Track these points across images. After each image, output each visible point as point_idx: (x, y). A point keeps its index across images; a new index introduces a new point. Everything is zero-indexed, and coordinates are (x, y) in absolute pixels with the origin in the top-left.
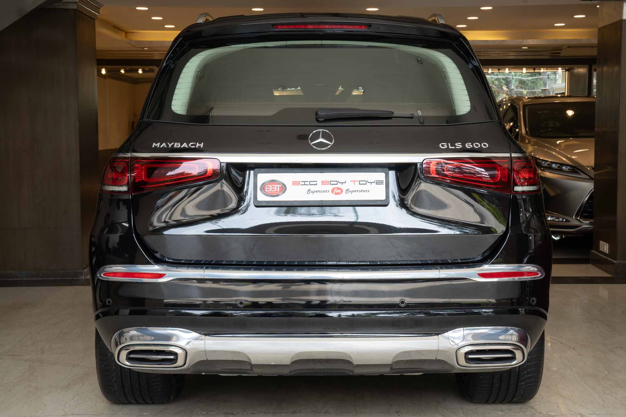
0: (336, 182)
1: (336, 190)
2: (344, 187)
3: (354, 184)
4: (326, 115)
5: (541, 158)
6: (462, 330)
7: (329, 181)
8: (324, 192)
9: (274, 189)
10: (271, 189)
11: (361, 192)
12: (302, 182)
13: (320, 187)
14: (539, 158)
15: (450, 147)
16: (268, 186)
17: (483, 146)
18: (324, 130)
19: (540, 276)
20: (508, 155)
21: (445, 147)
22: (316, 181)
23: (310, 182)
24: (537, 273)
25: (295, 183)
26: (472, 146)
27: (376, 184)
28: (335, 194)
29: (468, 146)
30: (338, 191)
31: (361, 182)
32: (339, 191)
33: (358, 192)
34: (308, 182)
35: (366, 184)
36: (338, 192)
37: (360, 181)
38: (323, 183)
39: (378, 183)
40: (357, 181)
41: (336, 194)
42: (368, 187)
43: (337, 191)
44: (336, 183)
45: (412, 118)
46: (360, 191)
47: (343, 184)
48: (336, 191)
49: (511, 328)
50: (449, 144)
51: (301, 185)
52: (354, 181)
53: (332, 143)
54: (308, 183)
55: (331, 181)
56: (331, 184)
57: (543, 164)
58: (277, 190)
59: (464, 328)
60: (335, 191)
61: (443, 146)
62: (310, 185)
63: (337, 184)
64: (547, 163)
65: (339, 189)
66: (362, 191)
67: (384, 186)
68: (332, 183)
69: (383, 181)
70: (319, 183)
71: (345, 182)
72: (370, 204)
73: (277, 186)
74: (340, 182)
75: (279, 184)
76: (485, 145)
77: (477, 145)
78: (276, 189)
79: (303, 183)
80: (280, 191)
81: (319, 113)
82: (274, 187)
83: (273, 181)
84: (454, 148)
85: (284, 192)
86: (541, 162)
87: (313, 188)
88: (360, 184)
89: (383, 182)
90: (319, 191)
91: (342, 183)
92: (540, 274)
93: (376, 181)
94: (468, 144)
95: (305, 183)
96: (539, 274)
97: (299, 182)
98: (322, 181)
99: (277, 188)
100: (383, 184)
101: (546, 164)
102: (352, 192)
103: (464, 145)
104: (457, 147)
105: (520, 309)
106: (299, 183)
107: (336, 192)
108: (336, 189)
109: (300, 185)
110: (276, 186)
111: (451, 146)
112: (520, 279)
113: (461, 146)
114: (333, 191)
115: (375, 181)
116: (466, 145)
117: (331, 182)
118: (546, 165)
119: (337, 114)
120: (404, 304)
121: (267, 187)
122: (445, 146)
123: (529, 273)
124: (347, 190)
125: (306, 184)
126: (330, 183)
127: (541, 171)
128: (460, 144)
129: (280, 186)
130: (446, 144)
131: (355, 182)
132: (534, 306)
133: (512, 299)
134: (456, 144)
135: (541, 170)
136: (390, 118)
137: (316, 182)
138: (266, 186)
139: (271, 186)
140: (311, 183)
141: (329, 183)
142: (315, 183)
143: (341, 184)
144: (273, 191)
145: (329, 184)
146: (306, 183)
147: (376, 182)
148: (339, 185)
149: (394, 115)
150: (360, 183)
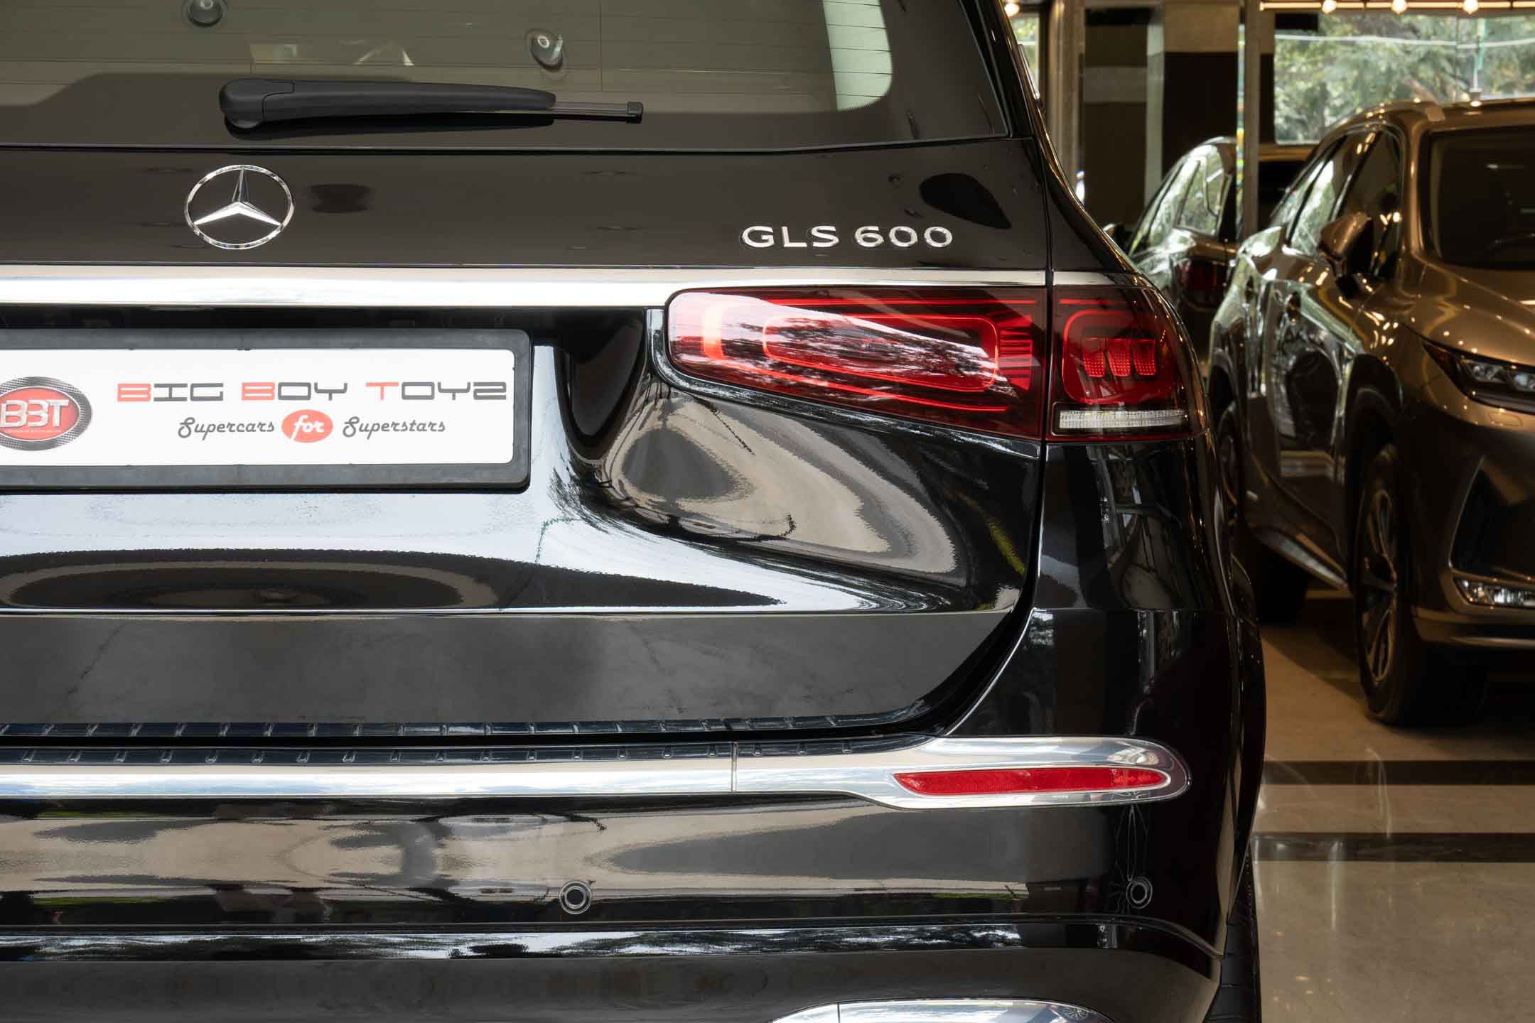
0: (306, 388)
1: (305, 421)
2: (337, 411)
3: (382, 397)
4: (263, 102)
5: (1475, 351)
6: (832, 1012)
7: (272, 385)
8: (253, 430)
9: (38, 418)
10: (24, 418)
11: (411, 430)
12: (157, 386)
13: (234, 409)
14: (1466, 349)
15: (787, 244)
16: (9, 402)
17: (929, 240)
18: (255, 168)
19: (1168, 785)
20: (1037, 278)
21: (766, 241)
22: (221, 385)
23: (193, 386)
24: (1154, 774)
25: (128, 393)
26: (880, 240)
27: (476, 397)
28: (296, 439)
29: (866, 239)
30: (310, 424)
31: (410, 391)
32: (318, 426)
33: (395, 430)
34: (184, 386)
35: (431, 397)
36: (310, 430)
37: (405, 385)
38: (250, 391)
39: (485, 391)
40: (396, 384)
41: (303, 437)
42: (440, 408)
43: (308, 428)
44: (303, 391)
45: (637, 119)
46: (404, 424)
47: (334, 395)
48: (305, 425)
49: (1060, 1010)
50: (785, 229)
51: (157, 399)
52: (382, 385)
53: (281, 222)
54: (185, 392)
55: (281, 385)
56: (281, 397)
57: (1477, 374)
58: (50, 419)
59: (842, 1006)
60: (298, 424)
61: (756, 236)
62: (193, 399)
63: (308, 397)
64: (1496, 369)
65: (315, 416)
66: (415, 428)
67: (505, 408)
68: (286, 391)
69: (504, 384)
70: (232, 391)
71: (342, 387)
72: (444, 480)
73: (52, 402)
74: (319, 388)
75: (62, 396)
76: (937, 237)
77: (904, 236)
78: (45, 416)
79: (164, 392)
80: (63, 426)
81: (232, 96)
82: (39, 407)
83: (34, 384)
84: (804, 245)
85: (79, 431)
86: (1473, 366)
87: (205, 413)
88: (405, 397)
89: (504, 390)
90: (231, 425)
91: (330, 393)
92: (1169, 780)
93: (476, 384)
94: (863, 233)
95: (170, 392)
96: (1165, 778)
97: (146, 389)
98: (244, 385)
99: (50, 410)
100: (504, 398)
101: (1489, 372)
102: (370, 430)
103: (846, 234)
104: (816, 244)
105: (1102, 928)
106: (148, 393)
107: (305, 430)
108: (306, 417)
109: (148, 399)
110: (44, 403)
111: (791, 240)
112: (1105, 797)
113: (836, 240)
114: (288, 425)
115: (469, 384)
116: (859, 236)
117: (283, 388)
118: (1490, 377)
119: (309, 99)
120: (582, 905)
121: (9, 408)
122: (764, 237)
123: (1135, 776)
124: (350, 423)
125: (174, 395)
126: (278, 391)
127: (1473, 403)
128: (832, 229)
129: (65, 402)
130: (770, 230)
131: (386, 388)
132: (1143, 912)
133: (1082, 883)
134: (814, 232)
135: (1471, 398)
136: (546, 120)
137: (220, 389)
138: (4, 406)
139: (26, 405)
140: (198, 392)
141: (276, 392)
142: (215, 392)
143: (327, 395)
144: (31, 424)
145: (272, 398)
146: (177, 392)
147: (473, 388)
148: (318, 403)
149: (560, 107)
150: (407, 393)
